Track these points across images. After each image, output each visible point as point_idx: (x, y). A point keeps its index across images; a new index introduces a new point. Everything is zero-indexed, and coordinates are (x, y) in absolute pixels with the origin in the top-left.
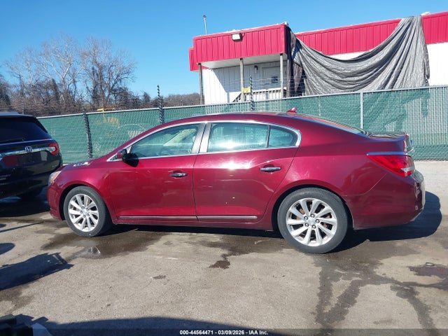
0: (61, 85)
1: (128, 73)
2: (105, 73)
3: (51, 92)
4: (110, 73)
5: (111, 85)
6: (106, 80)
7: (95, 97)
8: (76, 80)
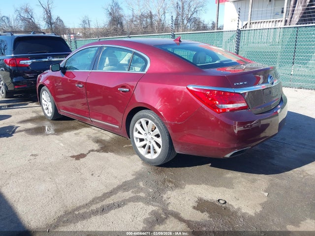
0: (156, 15)
1: (202, 6)
2: (186, 7)
3: (149, 20)
4: (189, 7)
5: (189, 16)
6: (186, 12)
7: (177, 24)
8: (166, 12)
